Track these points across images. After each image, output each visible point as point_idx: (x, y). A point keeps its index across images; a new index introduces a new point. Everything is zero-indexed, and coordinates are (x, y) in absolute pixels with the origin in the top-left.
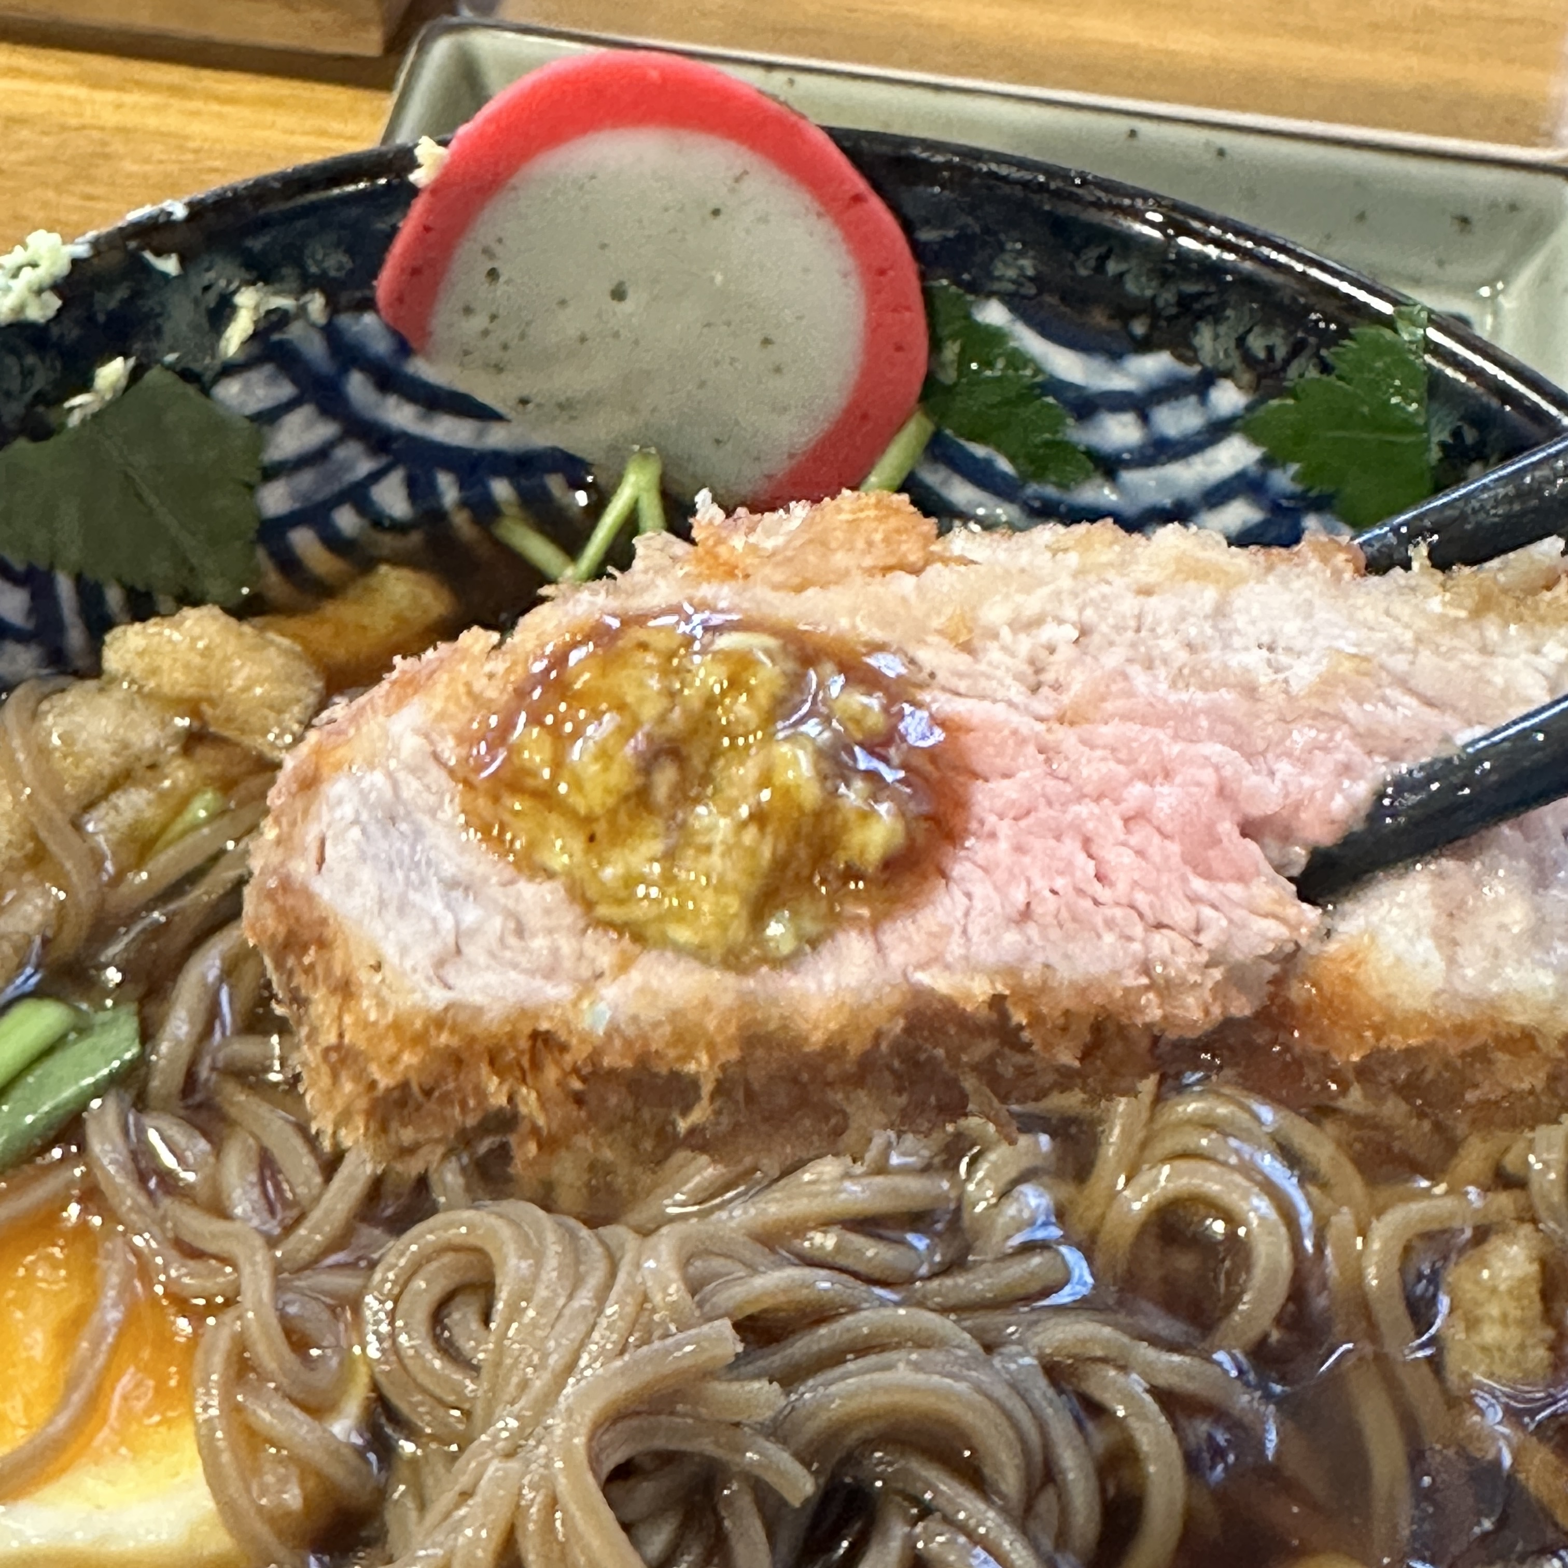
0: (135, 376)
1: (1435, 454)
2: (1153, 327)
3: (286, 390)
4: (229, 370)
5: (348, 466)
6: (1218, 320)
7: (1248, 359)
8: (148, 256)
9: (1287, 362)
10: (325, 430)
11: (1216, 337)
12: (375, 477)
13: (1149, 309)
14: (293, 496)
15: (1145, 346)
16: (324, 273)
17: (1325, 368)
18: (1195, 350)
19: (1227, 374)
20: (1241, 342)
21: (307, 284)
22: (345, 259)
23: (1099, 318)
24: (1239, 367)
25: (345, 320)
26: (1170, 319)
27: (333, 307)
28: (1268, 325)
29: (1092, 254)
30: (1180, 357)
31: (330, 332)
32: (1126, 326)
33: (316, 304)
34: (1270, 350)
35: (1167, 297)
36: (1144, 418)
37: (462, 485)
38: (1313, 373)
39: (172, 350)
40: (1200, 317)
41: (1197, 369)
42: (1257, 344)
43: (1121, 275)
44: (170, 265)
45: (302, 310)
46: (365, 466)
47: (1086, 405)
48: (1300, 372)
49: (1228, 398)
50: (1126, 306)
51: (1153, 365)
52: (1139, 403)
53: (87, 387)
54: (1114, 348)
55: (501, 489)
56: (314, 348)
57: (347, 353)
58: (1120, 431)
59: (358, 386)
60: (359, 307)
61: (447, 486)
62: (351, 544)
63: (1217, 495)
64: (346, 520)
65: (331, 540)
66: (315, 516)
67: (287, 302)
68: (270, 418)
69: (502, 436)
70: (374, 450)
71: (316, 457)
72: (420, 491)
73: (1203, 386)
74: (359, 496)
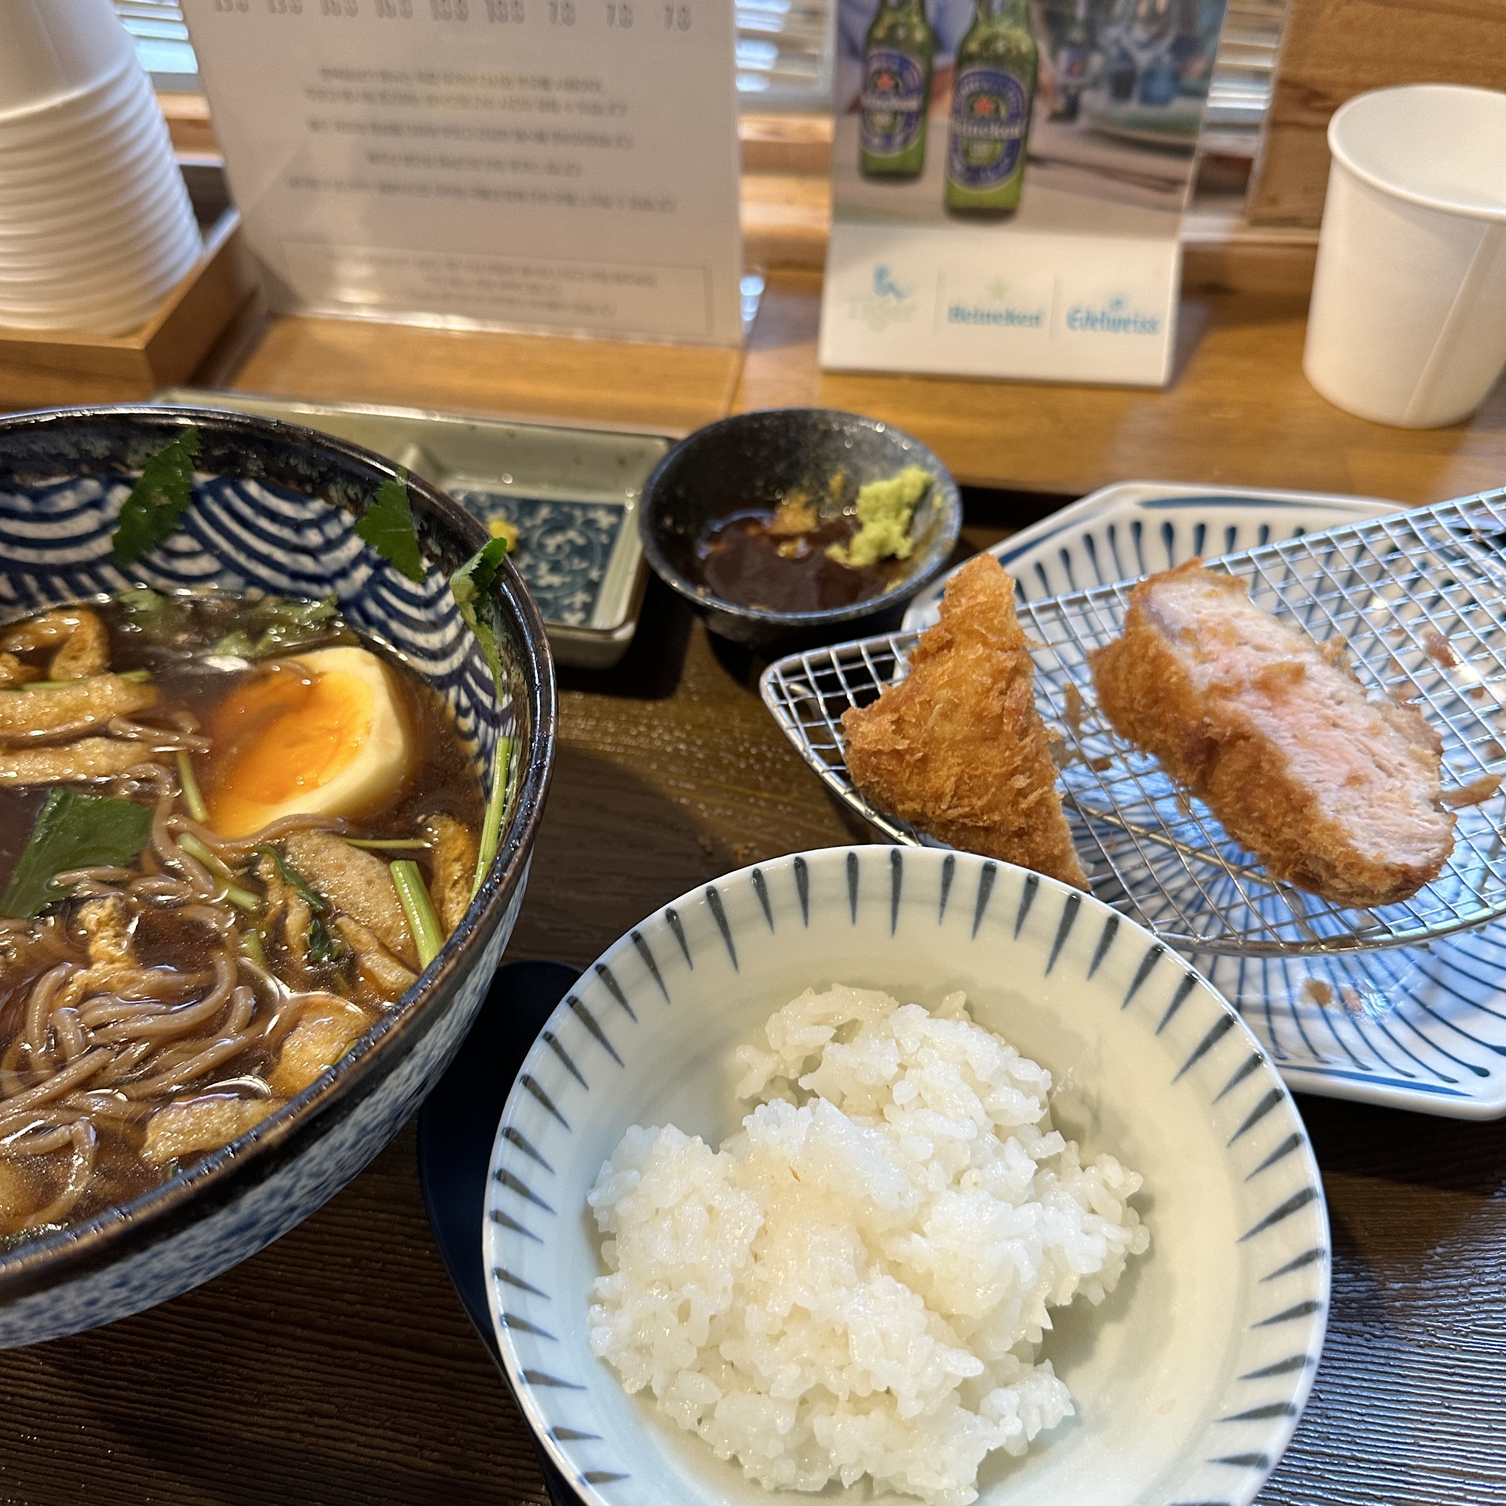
1: (416, 536)
2: (314, 488)
6: (336, 484)
7: (349, 499)
9: (363, 500)
11: (337, 491)
13: (310, 480)
15: (313, 496)
17: (376, 501)
18: (331, 498)
19: (345, 507)
20: (345, 492)
23: (293, 486)
24: (348, 504)
26: (320, 484)
28: (353, 485)
29: (283, 456)
30: (326, 501)
32: (303, 489)
34: (356, 495)
35: (315, 474)
36: (321, 531)
37: (38, 581)
38: (373, 504)
40: (328, 482)
41: (333, 506)
42: (351, 492)
43: (296, 466)
47: (298, 526)
48: (368, 504)
49: (347, 518)
50: (302, 481)
51: (317, 506)
52: (317, 523)
54: (300, 500)
55: (59, 582)
58: (313, 537)
61: (31, 582)
63: (355, 563)
69: (51, 556)
72: (18, 585)
73: (337, 514)
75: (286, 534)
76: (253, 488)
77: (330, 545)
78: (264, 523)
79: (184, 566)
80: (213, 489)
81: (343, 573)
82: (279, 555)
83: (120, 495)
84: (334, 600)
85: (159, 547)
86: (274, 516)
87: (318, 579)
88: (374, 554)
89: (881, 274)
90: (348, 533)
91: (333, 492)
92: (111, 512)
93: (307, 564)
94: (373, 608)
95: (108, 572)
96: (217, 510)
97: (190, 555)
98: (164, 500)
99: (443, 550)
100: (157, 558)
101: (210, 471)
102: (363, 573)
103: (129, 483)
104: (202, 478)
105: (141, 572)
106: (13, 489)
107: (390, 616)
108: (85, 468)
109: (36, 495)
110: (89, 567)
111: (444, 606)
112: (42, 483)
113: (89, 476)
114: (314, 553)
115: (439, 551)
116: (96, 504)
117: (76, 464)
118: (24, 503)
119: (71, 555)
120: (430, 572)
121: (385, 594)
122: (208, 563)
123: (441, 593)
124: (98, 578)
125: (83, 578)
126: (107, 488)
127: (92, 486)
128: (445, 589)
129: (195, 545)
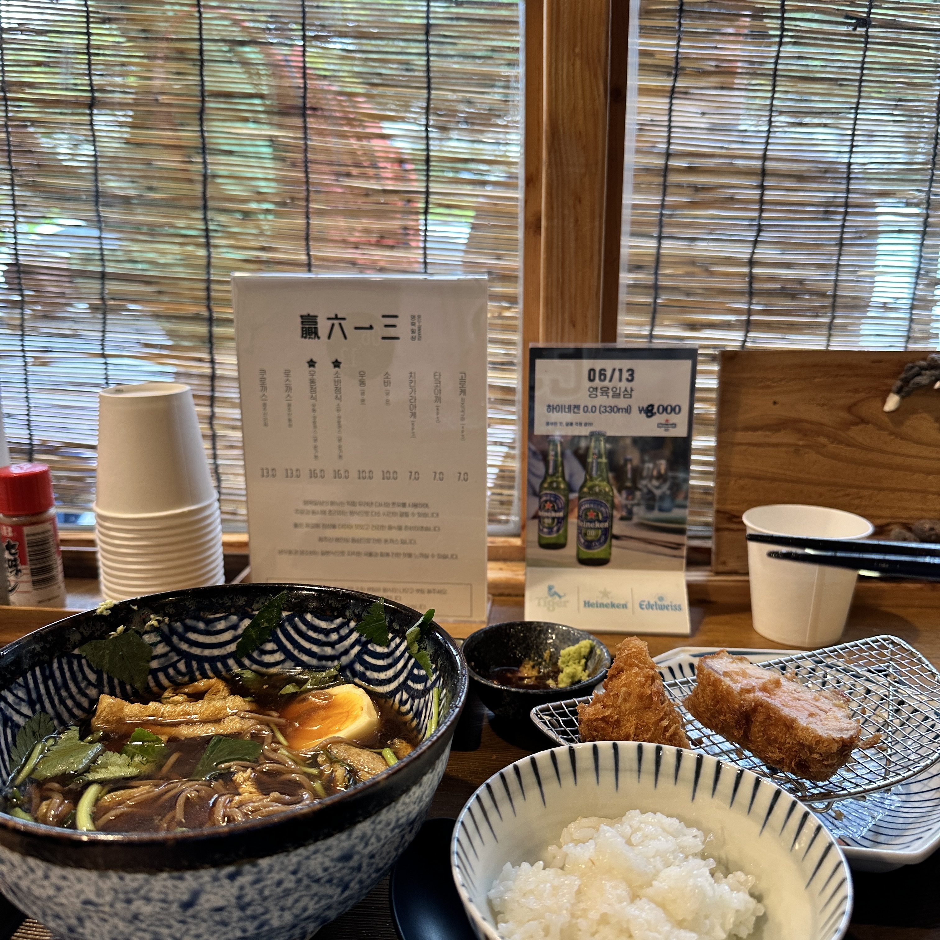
0: (126, 630)
1: (387, 624)
2: (338, 613)
3: (159, 639)
4: (146, 632)
5: (172, 658)
6: (349, 609)
7: (355, 615)
8: (131, 606)
9: (362, 614)
10: (167, 649)
12: (178, 661)
13: (336, 609)
14: (159, 664)
15: (337, 617)
16: (169, 613)
17: (368, 613)
18: (346, 616)
19: (352, 619)
20: (353, 612)
21: (165, 615)
22: (174, 612)
23: (328, 613)
24: (354, 617)
25: (173, 623)
26: (341, 610)
27: (170, 620)
28: (358, 606)
30: (343, 618)
31: (169, 626)
32: (333, 614)
33: (167, 619)
34: (359, 613)
36: (338, 633)
37: (198, 664)
39: (134, 626)
40: (346, 609)
41: (346, 620)
42: (356, 611)
44: (135, 608)
45: (164, 621)
46: (176, 658)
47: (327, 632)
48: (364, 615)
49: (352, 624)
50: (333, 609)
51: (339, 621)
52: (336, 630)
53: (115, 631)
54: (331, 619)
55: (207, 666)
56: (166, 629)
57: (173, 631)
58: (334, 637)
59: (175, 639)
60: (176, 621)
61: (195, 664)
62: (172, 677)
63: (352, 646)
64: (171, 671)
65: (167, 676)
66: (164, 669)
67: (160, 618)
68: (155, 645)
69: (207, 652)
70: (178, 655)
71: (165, 655)
72: (188, 665)
73: (347, 624)
74: (174, 665)
75: (321, 637)
76: (309, 617)
77: (342, 639)
78: (311, 633)
79: (268, 659)
80: (290, 619)
81: (346, 652)
82: (315, 649)
83: (247, 622)
84: (338, 667)
85: (257, 648)
86: (316, 629)
87: (332, 658)
88: (363, 639)
89: (550, 588)
90: (351, 632)
91: (347, 613)
92: (240, 631)
93: (328, 651)
94: (358, 667)
95: (231, 662)
96: (289, 628)
97: (272, 652)
98: (266, 625)
99: (400, 626)
100: (255, 655)
101: (289, 611)
102: (357, 649)
103: (251, 617)
104: (285, 614)
105: (247, 662)
106: (198, 619)
107: (367, 669)
108: (233, 610)
109: (208, 622)
110: (223, 659)
111: (398, 653)
112: (212, 616)
113: (234, 614)
114: (332, 645)
115: (397, 627)
116: (235, 627)
117: (229, 608)
118: (201, 625)
119: (216, 652)
120: (393, 639)
121: (367, 658)
122: (278, 657)
123: (397, 647)
124: (226, 665)
125: (219, 665)
126: (241, 620)
127: (234, 618)
128: (400, 644)
129: (276, 648)
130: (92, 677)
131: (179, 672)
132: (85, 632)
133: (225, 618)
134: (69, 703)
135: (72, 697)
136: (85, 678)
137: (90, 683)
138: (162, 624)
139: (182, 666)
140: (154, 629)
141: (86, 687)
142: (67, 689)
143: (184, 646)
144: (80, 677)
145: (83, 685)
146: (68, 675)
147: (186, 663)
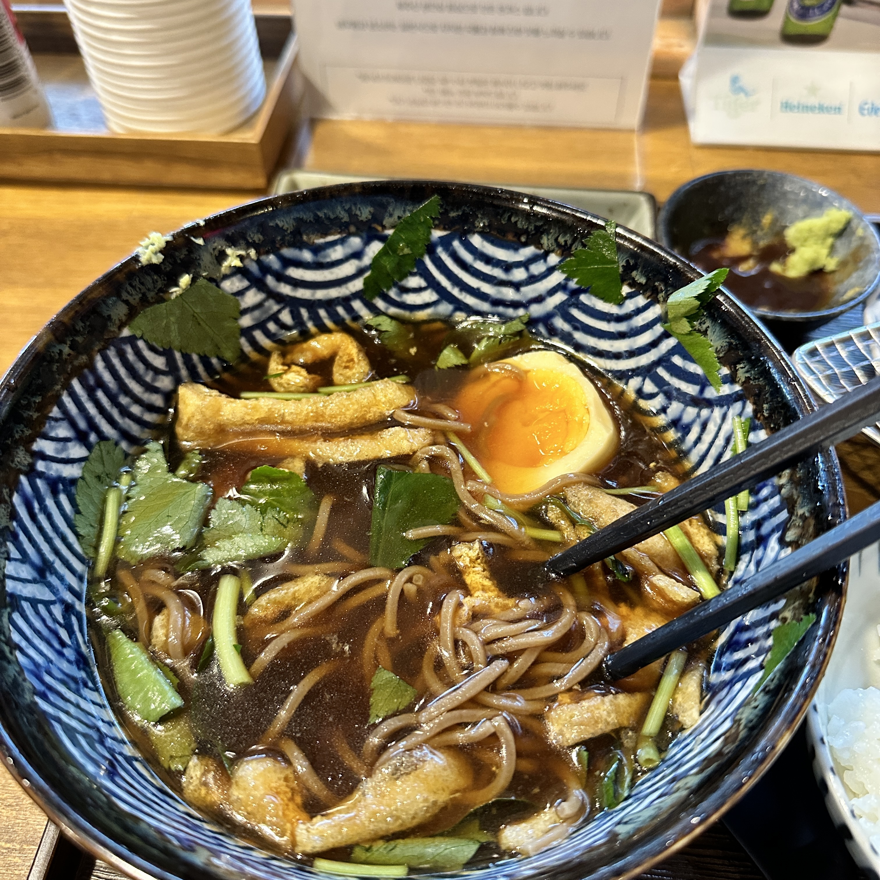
0: (194, 280)
1: (621, 270)
2: (527, 238)
3: (246, 283)
4: (226, 277)
5: (270, 308)
6: (548, 234)
7: (559, 245)
8: (192, 238)
9: (571, 245)
10: (260, 296)
11: (548, 239)
12: (279, 311)
13: (526, 232)
14: (254, 319)
15: (525, 245)
16: (254, 241)
17: (584, 246)
18: (542, 245)
19: (553, 251)
21: (249, 245)
22: (261, 237)
23: (510, 237)
24: (556, 249)
25: (263, 258)
26: (533, 235)
27: (258, 253)
28: (565, 234)
29: (506, 216)
30: (537, 247)
31: (259, 262)
32: (519, 239)
33: (253, 253)
34: (566, 241)
35: (532, 227)
36: (527, 269)
37: (309, 312)
38: (580, 248)
39: (205, 271)
40: (542, 233)
41: (542, 251)
42: (561, 240)
43: (516, 222)
44: (200, 241)
45: (248, 255)
46: (275, 308)
47: (508, 267)
48: (577, 248)
49: (553, 259)
50: (518, 234)
51: (529, 251)
52: (525, 264)
53: (177, 285)
54: (515, 247)
55: (322, 313)
56: (254, 268)
57: (265, 269)
58: (519, 274)
59: (270, 280)
60: (268, 253)
61: (304, 313)
62: (274, 335)
63: (552, 292)
64: (272, 326)
65: (268, 334)
66: (261, 326)
67: (243, 253)
68: (241, 293)
69: (320, 294)
70: (278, 302)
71: (259, 306)
72: (296, 315)
73: (545, 256)
74: (275, 318)
75: (498, 273)
76: (476, 240)
77: (533, 279)
78: (480, 266)
80: (445, 242)
81: (539, 299)
82: (486, 288)
83: (376, 247)
84: (525, 320)
85: (395, 285)
86: (488, 260)
87: (515, 305)
88: (573, 284)
89: (735, 80)
90: (551, 270)
91: (545, 240)
92: (367, 261)
93: (509, 294)
94: (559, 323)
95: (357, 305)
96: (444, 257)
97: (418, 290)
98: (407, 251)
99: (648, 279)
100: (393, 293)
101: (445, 229)
102: (560, 297)
103: (383, 239)
104: (437, 234)
105: (380, 304)
106: (301, 245)
107: (576, 328)
108: (352, 229)
109: (316, 250)
110: (346, 301)
111: (639, 321)
112: (321, 241)
113: (355, 235)
114: (517, 286)
115: (643, 280)
116: (358, 255)
117: (347, 225)
118: (307, 256)
119: (334, 293)
120: (630, 296)
121: (575, 313)
122: (429, 296)
123: (639, 311)
124: (350, 310)
125: (340, 310)
126: (367, 242)
127: (356, 242)
128: (646, 308)
129: (423, 283)
130: (159, 362)
131: (283, 326)
132: (130, 299)
133: (342, 241)
134: (136, 410)
135: (137, 400)
136: (148, 366)
137: (157, 372)
138: (247, 262)
139: (286, 317)
140: (236, 271)
141: (154, 380)
142: (128, 392)
143: (286, 289)
144: (140, 367)
145: (148, 378)
146: (122, 372)
147: (292, 312)
